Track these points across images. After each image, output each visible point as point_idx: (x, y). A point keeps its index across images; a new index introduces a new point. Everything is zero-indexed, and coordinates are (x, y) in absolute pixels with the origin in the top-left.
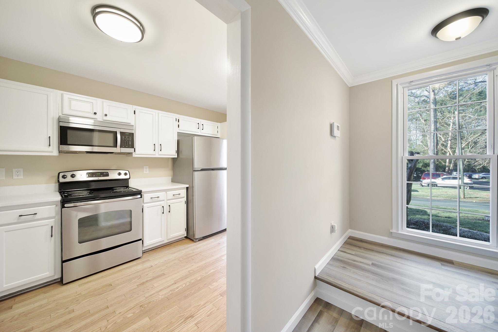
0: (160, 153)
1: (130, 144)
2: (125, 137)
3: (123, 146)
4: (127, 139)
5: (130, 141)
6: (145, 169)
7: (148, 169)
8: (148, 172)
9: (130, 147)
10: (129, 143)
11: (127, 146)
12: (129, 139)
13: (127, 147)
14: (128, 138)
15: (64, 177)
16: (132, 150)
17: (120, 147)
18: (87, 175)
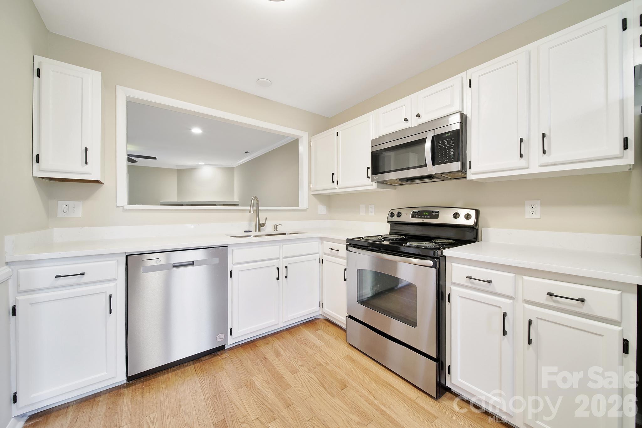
0: (546, 159)
1: (452, 153)
2: (443, 143)
3: (440, 162)
4: (446, 146)
5: (452, 148)
6: (528, 209)
7: (538, 208)
8: (537, 215)
9: (452, 160)
10: (449, 152)
11: (447, 159)
12: (450, 145)
13: (446, 161)
14: (449, 142)
15: (392, 215)
16: (456, 166)
17: (433, 164)
18: (412, 215)
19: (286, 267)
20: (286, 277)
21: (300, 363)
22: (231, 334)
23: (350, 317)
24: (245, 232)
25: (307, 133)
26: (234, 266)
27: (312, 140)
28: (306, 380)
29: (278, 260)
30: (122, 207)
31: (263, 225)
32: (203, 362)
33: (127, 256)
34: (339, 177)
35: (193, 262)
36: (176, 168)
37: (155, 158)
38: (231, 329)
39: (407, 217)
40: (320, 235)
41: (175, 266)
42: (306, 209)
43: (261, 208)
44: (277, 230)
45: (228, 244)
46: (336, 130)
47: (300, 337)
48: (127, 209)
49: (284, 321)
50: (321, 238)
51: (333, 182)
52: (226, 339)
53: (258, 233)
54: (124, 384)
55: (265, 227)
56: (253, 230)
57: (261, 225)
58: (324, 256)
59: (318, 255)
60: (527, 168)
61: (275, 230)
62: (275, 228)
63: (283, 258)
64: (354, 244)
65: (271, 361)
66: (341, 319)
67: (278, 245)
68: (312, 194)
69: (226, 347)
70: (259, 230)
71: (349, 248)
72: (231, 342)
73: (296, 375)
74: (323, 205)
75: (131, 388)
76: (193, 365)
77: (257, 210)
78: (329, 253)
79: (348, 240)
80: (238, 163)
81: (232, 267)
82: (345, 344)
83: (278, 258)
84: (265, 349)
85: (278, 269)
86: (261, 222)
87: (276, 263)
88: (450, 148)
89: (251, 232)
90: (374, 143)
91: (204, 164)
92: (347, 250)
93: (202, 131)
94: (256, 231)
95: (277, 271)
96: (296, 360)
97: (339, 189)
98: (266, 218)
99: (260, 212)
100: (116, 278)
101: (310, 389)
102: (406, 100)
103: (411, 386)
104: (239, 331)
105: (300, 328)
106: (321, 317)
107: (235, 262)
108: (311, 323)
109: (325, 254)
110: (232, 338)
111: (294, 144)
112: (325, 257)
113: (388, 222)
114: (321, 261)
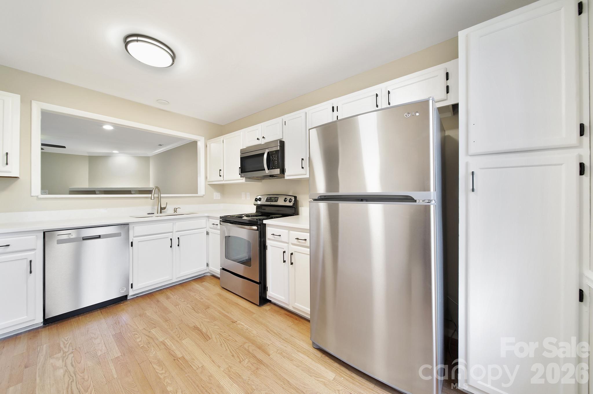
3: (271, 168)
4: (273, 159)
9: (276, 167)
10: (275, 163)
13: (274, 168)
14: (275, 157)
15: (256, 200)
16: (277, 171)
17: (269, 169)
18: (266, 200)
19: (178, 238)
20: (178, 245)
21: (183, 300)
22: (132, 287)
23: (223, 269)
24: (148, 214)
25: (204, 138)
26: (134, 239)
27: (207, 143)
28: (184, 308)
29: (172, 233)
30: (36, 197)
31: (164, 208)
32: (109, 308)
33: (44, 233)
34: (225, 173)
35: (100, 236)
36: (88, 155)
37: (64, 147)
38: (132, 284)
39: (263, 202)
40: (206, 215)
41: (85, 239)
42: (202, 195)
43: (162, 195)
44: (176, 212)
45: (129, 223)
46: (222, 138)
47: (188, 287)
48: (41, 198)
49: (177, 277)
50: (208, 217)
51: (220, 176)
52: (128, 291)
53: (159, 214)
54: (41, 326)
55: (166, 209)
56: (155, 212)
57: (162, 209)
58: (210, 229)
59: (206, 229)
60: (306, 174)
61: (174, 212)
62: (174, 211)
63: (176, 232)
64: (225, 220)
65: (162, 302)
66: (217, 271)
67: (172, 223)
68: (208, 184)
69: (128, 298)
70: (161, 212)
71: (221, 222)
72: (131, 293)
73: (177, 307)
74: (218, 192)
75: (47, 328)
76: (100, 311)
77: (158, 197)
78: (212, 227)
79: (221, 217)
80: (154, 152)
81: (133, 239)
82: (219, 287)
83: (172, 232)
84: (162, 298)
85: (171, 239)
86: (162, 206)
87: (170, 236)
88: (275, 160)
89: (153, 214)
90: (242, 152)
91: (118, 152)
92: (220, 224)
93: (113, 128)
94: (158, 213)
95: (170, 241)
96: (181, 299)
97: (225, 181)
98: (167, 203)
99: (161, 198)
100: (36, 248)
101: (184, 312)
102: (259, 126)
103: (249, 303)
104: (138, 285)
105: (191, 282)
106: (209, 274)
107: (136, 235)
108: (200, 279)
109: (211, 228)
110: (133, 291)
111: (194, 144)
112: (210, 231)
113: (255, 205)
114: (207, 233)
